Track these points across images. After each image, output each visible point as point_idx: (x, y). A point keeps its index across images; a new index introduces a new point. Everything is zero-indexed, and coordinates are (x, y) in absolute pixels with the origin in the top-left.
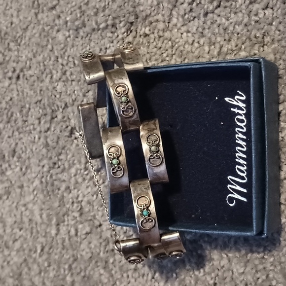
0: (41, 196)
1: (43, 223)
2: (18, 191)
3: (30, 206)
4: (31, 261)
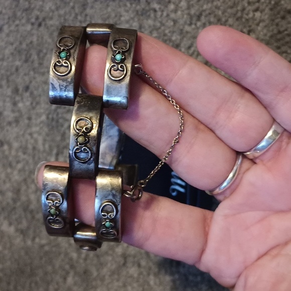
0: (46, 129)
1: (44, 151)
2: (26, 121)
3: (35, 136)
4: (29, 181)
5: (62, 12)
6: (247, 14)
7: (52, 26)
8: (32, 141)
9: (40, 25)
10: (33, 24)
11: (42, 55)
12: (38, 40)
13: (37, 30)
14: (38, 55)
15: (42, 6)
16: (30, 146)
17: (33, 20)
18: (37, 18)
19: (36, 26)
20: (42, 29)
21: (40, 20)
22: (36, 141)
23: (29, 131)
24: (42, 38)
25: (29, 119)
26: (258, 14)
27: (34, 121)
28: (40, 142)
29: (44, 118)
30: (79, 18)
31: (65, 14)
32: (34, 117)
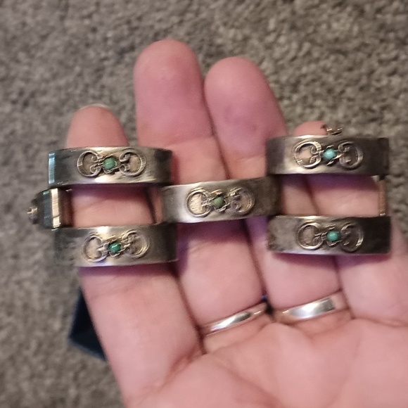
0: (44, 275)
1: (41, 312)
2: (11, 261)
3: (27, 284)
4: (20, 359)
5: (62, 82)
6: (378, 81)
7: (45, 105)
8: (22, 294)
9: (26, 104)
10: (14, 102)
11: (31, 152)
12: (23, 128)
13: (22, 111)
14: (25, 151)
15: (28, 73)
16: (19, 303)
17: (14, 96)
18: (21, 93)
19: (19, 106)
20: (29, 110)
21: (26, 96)
22: (28, 293)
23: (15, 278)
24: (31, 125)
25: (16, 257)
26: (396, 80)
27: (23, 262)
28: (36, 295)
29: (39, 256)
30: (91, 91)
31: (68, 85)
32: (23, 254)
